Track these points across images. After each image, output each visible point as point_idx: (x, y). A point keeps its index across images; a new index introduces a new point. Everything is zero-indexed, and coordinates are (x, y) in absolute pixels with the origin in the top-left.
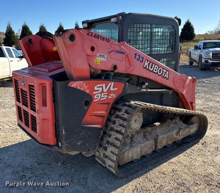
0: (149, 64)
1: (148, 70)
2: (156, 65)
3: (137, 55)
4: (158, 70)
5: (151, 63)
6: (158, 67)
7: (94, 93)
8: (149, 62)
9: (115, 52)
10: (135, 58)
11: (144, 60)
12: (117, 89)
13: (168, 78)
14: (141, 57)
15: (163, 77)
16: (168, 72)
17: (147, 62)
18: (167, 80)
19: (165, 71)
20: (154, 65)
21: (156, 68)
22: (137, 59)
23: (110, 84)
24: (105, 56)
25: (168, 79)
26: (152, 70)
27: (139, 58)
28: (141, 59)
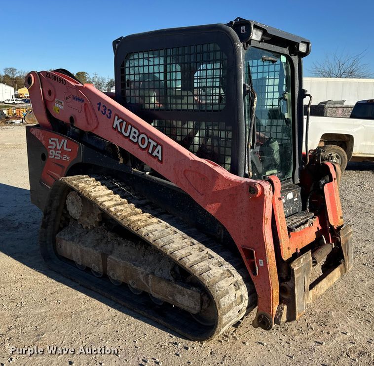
0: (121, 123)
1: (121, 133)
2: (133, 128)
3: (102, 105)
4: (138, 137)
5: (125, 123)
6: (139, 131)
7: (49, 147)
8: (121, 120)
9: (72, 98)
10: (99, 110)
11: (112, 115)
12: (70, 150)
13: (162, 159)
14: (107, 109)
15: (151, 154)
16: (159, 147)
17: (118, 120)
18: (159, 164)
19: (153, 143)
20: (130, 127)
21: (135, 133)
22: (102, 112)
23: (63, 140)
24: (63, 103)
25: (161, 162)
26: (127, 135)
27: (105, 110)
28: (107, 112)
